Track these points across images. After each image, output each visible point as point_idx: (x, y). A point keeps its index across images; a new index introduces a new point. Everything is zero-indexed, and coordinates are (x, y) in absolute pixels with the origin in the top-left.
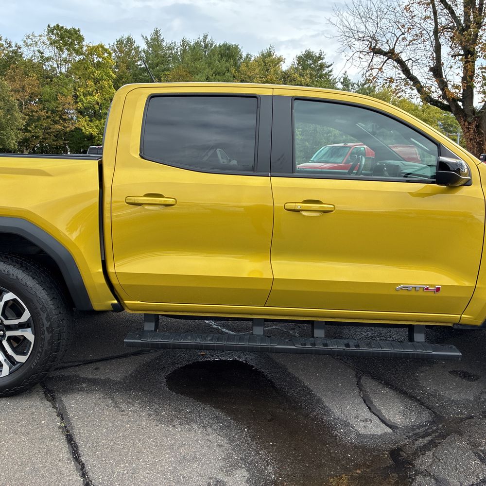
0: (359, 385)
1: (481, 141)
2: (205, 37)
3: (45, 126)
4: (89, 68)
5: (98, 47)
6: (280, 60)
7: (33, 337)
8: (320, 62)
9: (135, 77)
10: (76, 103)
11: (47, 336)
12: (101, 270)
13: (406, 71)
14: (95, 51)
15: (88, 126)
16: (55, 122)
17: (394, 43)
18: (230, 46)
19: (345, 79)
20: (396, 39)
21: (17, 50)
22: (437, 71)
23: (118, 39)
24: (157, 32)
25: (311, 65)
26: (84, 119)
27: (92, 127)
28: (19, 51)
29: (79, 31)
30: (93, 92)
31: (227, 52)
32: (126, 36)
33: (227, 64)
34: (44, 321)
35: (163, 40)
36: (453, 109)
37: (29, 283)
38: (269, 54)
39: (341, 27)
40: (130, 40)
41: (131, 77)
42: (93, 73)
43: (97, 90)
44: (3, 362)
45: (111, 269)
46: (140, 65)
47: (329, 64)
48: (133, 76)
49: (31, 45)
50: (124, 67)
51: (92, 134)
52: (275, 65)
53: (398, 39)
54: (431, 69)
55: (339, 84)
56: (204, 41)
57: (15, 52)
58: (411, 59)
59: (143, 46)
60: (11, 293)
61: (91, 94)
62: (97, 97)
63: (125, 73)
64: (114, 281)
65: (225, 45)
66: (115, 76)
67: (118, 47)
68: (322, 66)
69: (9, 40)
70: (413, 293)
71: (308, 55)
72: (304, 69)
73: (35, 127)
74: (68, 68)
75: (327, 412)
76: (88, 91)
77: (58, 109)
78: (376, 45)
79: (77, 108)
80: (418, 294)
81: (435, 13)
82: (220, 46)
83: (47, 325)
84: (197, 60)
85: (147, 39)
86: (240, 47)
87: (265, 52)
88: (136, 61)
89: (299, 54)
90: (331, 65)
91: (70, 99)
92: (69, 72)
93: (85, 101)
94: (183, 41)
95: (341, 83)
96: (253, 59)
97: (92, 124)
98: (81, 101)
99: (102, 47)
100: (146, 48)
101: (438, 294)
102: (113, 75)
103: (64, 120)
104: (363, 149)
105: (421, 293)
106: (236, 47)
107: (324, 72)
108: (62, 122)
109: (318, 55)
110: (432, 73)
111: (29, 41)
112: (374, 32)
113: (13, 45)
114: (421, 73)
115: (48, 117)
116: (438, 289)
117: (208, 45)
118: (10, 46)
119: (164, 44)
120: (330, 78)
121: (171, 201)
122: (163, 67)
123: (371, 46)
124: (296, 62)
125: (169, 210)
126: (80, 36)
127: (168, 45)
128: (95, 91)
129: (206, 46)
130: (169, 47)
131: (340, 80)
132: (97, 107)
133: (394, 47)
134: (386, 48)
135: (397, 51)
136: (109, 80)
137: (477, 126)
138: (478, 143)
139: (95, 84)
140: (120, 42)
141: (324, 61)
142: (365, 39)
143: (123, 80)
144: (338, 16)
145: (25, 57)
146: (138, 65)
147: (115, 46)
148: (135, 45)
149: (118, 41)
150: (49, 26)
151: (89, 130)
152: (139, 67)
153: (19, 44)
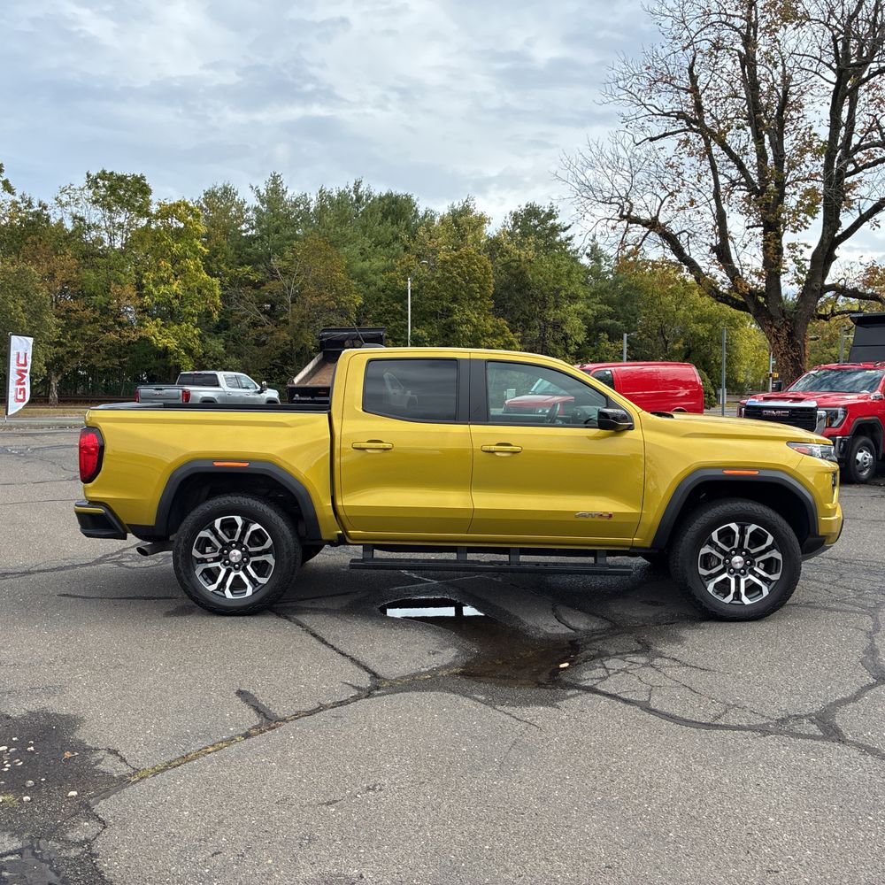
0: (554, 610)
1: (797, 356)
2: (358, 185)
3: (90, 335)
4: (164, 240)
5: (179, 206)
6: (482, 220)
7: (274, 561)
8: (552, 221)
9: (238, 252)
10: (141, 296)
11: (286, 560)
12: (330, 504)
13: (677, 249)
14: (175, 211)
15: (160, 333)
16: (107, 329)
17: (657, 208)
18: (397, 197)
19: (594, 248)
20: (659, 202)
21: (41, 211)
22: (722, 253)
23: (206, 191)
24: (275, 179)
25: (536, 226)
26: (154, 323)
27: (166, 336)
28: (45, 212)
29: (143, 178)
30: (169, 277)
31: (393, 206)
32: (220, 185)
33: (395, 229)
34: (284, 547)
35: (284, 192)
36: (752, 308)
37: (272, 515)
38: (466, 211)
39: (576, 185)
40: (227, 191)
41: (232, 252)
42: (169, 246)
43: (176, 276)
44: (247, 584)
45: (339, 503)
46: (246, 231)
47: (567, 225)
48: (236, 249)
49: (67, 204)
50: (219, 235)
51: (167, 347)
52: (474, 229)
53: (662, 202)
54: (714, 249)
55: (585, 256)
56: (356, 191)
57: (38, 215)
58: (685, 231)
59: (252, 201)
60: (257, 524)
61: (166, 282)
62: (176, 287)
63: (221, 245)
64: (341, 513)
65: (389, 196)
66: (206, 251)
67: (207, 204)
68: (555, 230)
69: (27, 196)
70: (590, 519)
71: (532, 212)
72: (524, 235)
73: (73, 338)
74: (126, 239)
75: (522, 623)
76: (162, 278)
77: (111, 307)
78: (631, 210)
79: (142, 304)
80: (593, 520)
81: (714, 168)
82: (381, 199)
83: (286, 550)
84: (343, 222)
85: (258, 191)
86: (414, 198)
87: (458, 207)
88: (239, 225)
89: (515, 209)
90: (570, 226)
91: (130, 290)
92: (128, 246)
93: (156, 293)
94: (320, 192)
95: (588, 255)
96: (437, 219)
97: (167, 331)
98: (150, 293)
99: (186, 205)
100: (258, 204)
101: (611, 520)
102: (204, 250)
103: (120, 324)
104: (609, 373)
105: (597, 519)
106: (408, 199)
107: (558, 239)
108: (118, 329)
109: (547, 210)
110: (715, 254)
111: (65, 198)
112: (628, 188)
113: (35, 204)
114: (701, 254)
115: (96, 320)
116: (610, 516)
117: (362, 197)
118: (30, 205)
119: (287, 197)
120: (569, 249)
121: (387, 446)
123: (622, 212)
124: (510, 222)
125: (387, 454)
126: (145, 185)
127: (293, 199)
128: (173, 277)
129: (359, 199)
130: (294, 203)
131: (584, 250)
132: (176, 302)
133: (658, 215)
134: (645, 216)
135: (662, 220)
136: (196, 258)
137: (789, 334)
138: (793, 360)
139: (173, 265)
140: (210, 195)
141: (557, 221)
142: (613, 200)
143: (219, 257)
144: (569, 168)
145: (53, 221)
146: (242, 231)
147: (202, 202)
148: (236, 200)
149: (207, 193)
150: (88, 176)
151: (163, 340)
152: (244, 234)
153: (45, 201)
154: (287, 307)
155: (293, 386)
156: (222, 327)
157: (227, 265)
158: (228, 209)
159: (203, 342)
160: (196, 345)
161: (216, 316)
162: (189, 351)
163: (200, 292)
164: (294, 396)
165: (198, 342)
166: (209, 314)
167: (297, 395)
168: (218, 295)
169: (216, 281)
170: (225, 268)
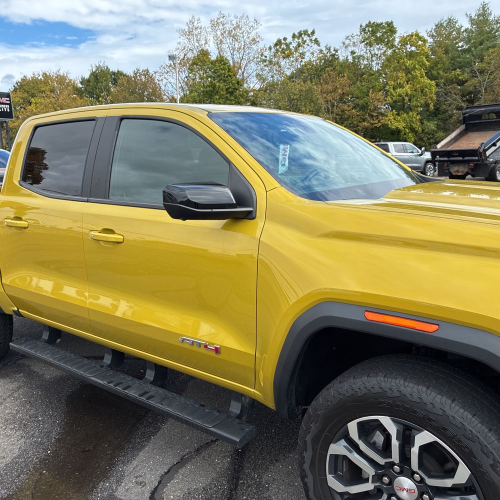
4: (402, 60)
5: (412, 36)
9: (452, 62)
10: (386, 97)
14: (409, 40)
15: (395, 119)
21: (335, 53)
23: (437, 23)
26: (391, 113)
27: (398, 121)
29: (392, 23)
32: (446, 18)
35: (490, 14)
40: (450, 21)
41: (448, 62)
42: (404, 63)
43: (408, 81)
46: (462, 47)
48: (451, 60)
50: (440, 51)
51: (398, 128)
57: (333, 56)
59: (466, 25)
61: (401, 86)
62: (408, 88)
63: (441, 58)
67: (436, 32)
76: (399, 84)
85: (471, 16)
88: (457, 43)
93: (395, 95)
97: (400, 118)
98: (391, 94)
99: (417, 35)
100: (469, 26)
101: (219, 356)
102: (427, 63)
103: (372, 116)
108: (369, 119)
113: (332, 50)
116: (217, 350)
118: (329, 51)
119: (491, 18)
122: (489, 44)
126: (393, 27)
127: (496, 18)
128: (406, 83)
130: (497, 21)
132: (407, 99)
136: (421, 70)
139: (406, 75)
140: (439, 26)
143: (439, 66)
145: (341, 58)
146: (459, 47)
147: (433, 32)
148: (457, 26)
149: (437, 25)
150: (361, 26)
151: (396, 124)
152: (460, 49)
153: (337, 47)
154: (482, 95)
155: (436, 150)
156: (436, 113)
157: (444, 71)
158: (450, 34)
159: (422, 123)
160: (417, 126)
161: (432, 107)
162: (413, 130)
163: (422, 91)
164: (436, 157)
165: (419, 124)
166: (427, 105)
167: (438, 157)
168: (434, 92)
169: (433, 83)
170: (442, 73)
